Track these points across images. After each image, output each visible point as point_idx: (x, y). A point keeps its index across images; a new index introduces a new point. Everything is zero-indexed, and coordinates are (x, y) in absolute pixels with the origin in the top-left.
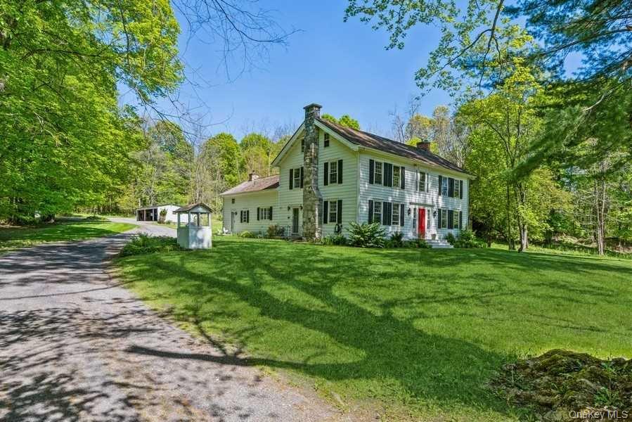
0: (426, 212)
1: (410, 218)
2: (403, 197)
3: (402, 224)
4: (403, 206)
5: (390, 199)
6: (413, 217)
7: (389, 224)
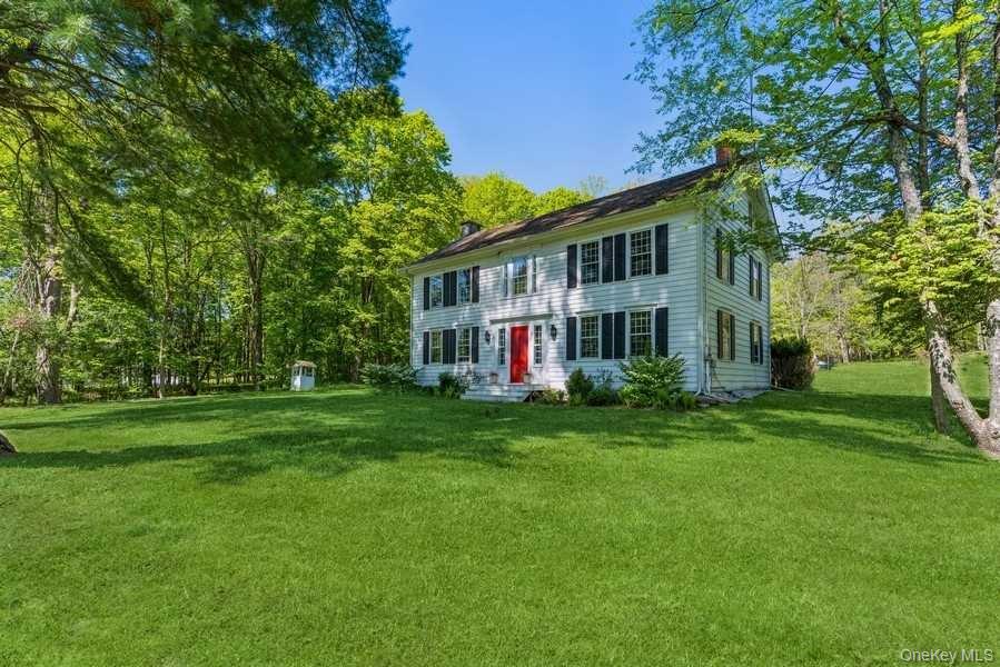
0: (531, 330)
1: (491, 348)
2: (479, 317)
3: (476, 360)
4: (476, 330)
5: (454, 325)
6: (497, 346)
7: (453, 362)
